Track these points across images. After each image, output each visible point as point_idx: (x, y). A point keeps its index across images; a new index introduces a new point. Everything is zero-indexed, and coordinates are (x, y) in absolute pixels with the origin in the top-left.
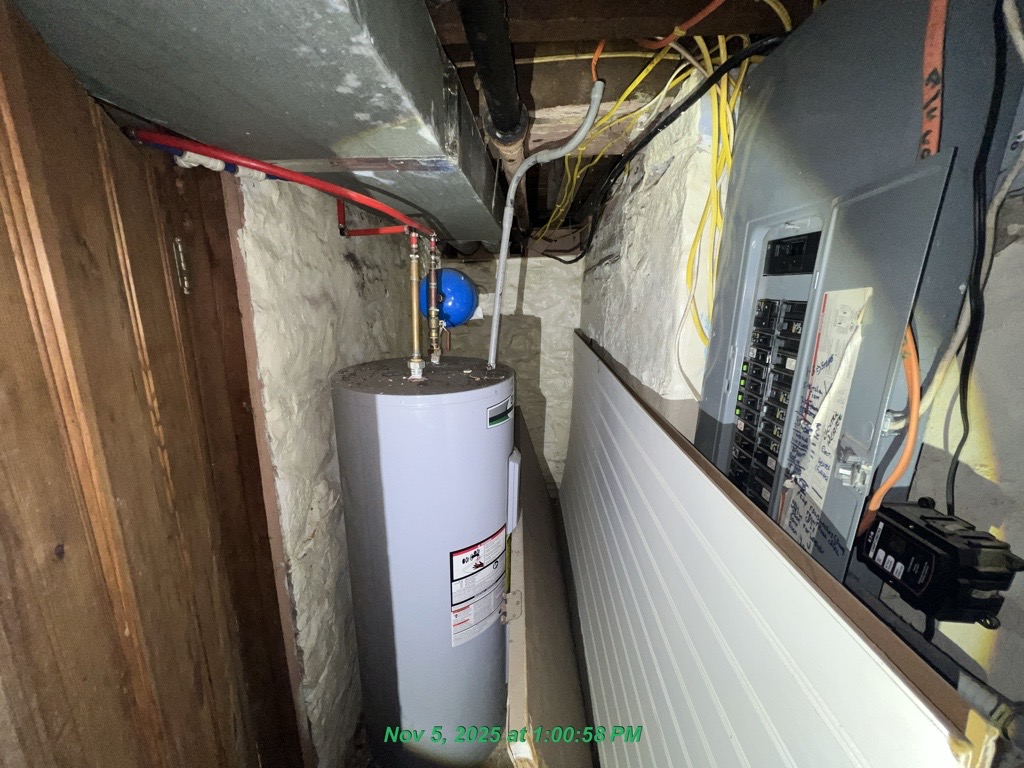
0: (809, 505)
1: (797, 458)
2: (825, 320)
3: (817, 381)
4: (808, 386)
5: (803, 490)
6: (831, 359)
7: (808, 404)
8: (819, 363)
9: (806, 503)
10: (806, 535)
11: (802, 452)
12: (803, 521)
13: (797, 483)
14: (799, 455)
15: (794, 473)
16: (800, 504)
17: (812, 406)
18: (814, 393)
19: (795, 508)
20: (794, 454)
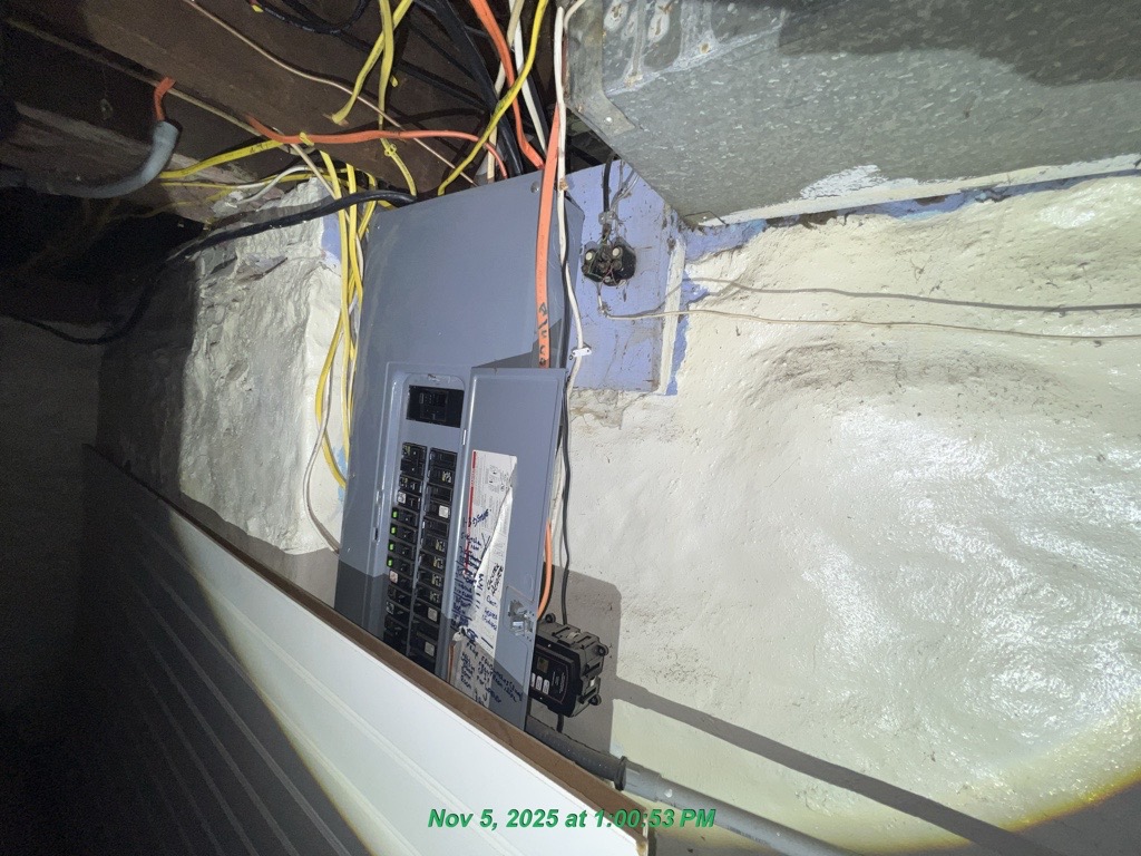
0: (480, 656)
1: (462, 609)
2: (477, 476)
3: (476, 531)
4: (465, 536)
5: (472, 641)
6: (486, 514)
7: (468, 555)
8: (474, 515)
9: (477, 654)
10: (480, 687)
11: (467, 602)
12: (476, 673)
13: (465, 634)
14: (464, 605)
15: (460, 624)
16: (471, 655)
17: (472, 557)
18: (472, 543)
19: (466, 660)
20: (459, 604)
